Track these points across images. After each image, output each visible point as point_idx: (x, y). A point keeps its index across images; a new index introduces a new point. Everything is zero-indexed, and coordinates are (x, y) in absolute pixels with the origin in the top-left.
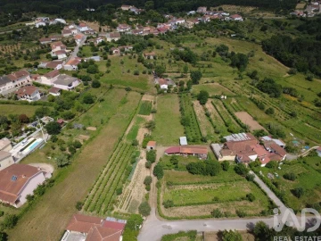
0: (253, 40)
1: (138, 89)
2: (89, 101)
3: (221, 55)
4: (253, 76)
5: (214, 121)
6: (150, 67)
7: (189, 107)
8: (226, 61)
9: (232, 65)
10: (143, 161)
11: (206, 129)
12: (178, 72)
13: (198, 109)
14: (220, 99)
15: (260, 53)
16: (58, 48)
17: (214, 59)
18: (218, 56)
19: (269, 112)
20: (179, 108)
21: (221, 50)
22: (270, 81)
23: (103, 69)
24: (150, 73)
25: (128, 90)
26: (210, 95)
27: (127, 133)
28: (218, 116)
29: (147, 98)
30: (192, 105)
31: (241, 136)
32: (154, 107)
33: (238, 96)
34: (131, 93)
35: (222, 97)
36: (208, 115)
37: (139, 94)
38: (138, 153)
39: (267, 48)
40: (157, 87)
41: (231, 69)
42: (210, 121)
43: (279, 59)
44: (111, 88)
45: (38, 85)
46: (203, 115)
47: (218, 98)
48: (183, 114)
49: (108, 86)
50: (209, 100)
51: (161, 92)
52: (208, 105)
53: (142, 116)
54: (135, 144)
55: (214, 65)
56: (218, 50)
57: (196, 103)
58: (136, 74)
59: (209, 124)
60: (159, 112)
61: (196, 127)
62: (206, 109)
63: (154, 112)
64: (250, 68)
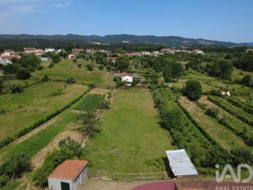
1: (86, 82)
8: (203, 73)
11: (220, 137)
17: (188, 71)
18: (190, 69)
24: (109, 70)
25: (70, 82)
28: (231, 116)
29: (99, 91)
30: (176, 101)
35: (223, 93)
40: (117, 80)
41: (211, 78)
44: (46, 79)
46: (201, 113)
50: (204, 97)
51: (121, 85)
52: (203, 100)
57: (183, 100)
59: (221, 128)
62: (202, 107)
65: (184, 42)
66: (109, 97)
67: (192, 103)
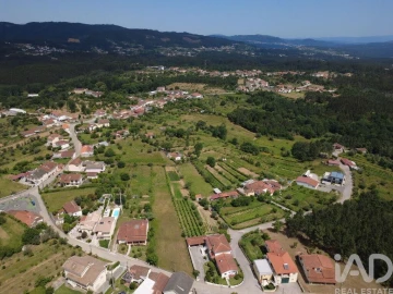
0: (220, 114)
1: (158, 163)
2: (125, 178)
3: (203, 129)
4: (234, 142)
5: (227, 176)
6: (156, 145)
8: (208, 133)
9: (214, 135)
11: (225, 182)
12: (179, 146)
13: (212, 170)
14: (223, 161)
15: (229, 125)
16: (57, 139)
17: (198, 133)
19: (258, 165)
20: (198, 172)
21: (200, 125)
22: (248, 144)
23: (118, 152)
24: (159, 150)
25: (150, 165)
26: (215, 160)
28: (227, 173)
29: (169, 169)
30: (206, 169)
31: (250, 181)
32: (179, 174)
33: (233, 158)
34: (154, 167)
36: (220, 173)
37: (161, 167)
38: (193, 204)
39: (233, 119)
40: (173, 159)
41: (215, 139)
42: (224, 177)
43: (245, 127)
46: (217, 174)
47: (220, 160)
48: (203, 176)
49: (132, 164)
50: (216, 163)
51: (178, 163)
52: (217, 167)
53: (175, 182)
54: (185, 199)
55: (201, 137)
56: (198, 125)
57: (208, 166)
58: (149, 152)
59: (225, 179)
60: (185, 177)
62: (217, 170)
63: (182, 178)
64: (229, 137)
65: (165, 40)
66: (178, 172)
67: (212, 168)
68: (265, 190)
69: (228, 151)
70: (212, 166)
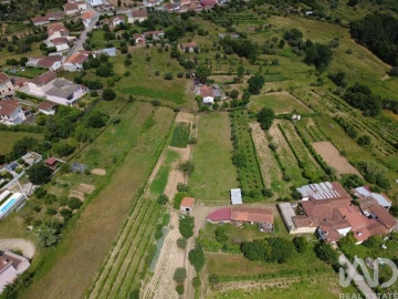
0: (337, 21)
1: (170, 103)
2: (98, 123)
3: (292, 45)
4: (338, 79)
5: (281, 157)
6: (188, 66)
7: (245, 133)
8: (299, 55)
9: (307, 61)
10: (174, 234)
11: (270, 172)
12: (229, 74)
13: (259, 137)
14: (291, 120)
15: (347, 42)
16: (57, 35)
17: (281, 50)
18: (287, 46)
19: (363, 142)
20: (230, 136)
21: (291, 37)
22: (364, 90)
23: (120, 69)
24: (188, 77)
25: (156, 104)
26: (277, 114)
27: (151, 179)
28: (288, 149)
29: (184, 118)
30: (250, 131)
31: (324, 190)
32: (194, 133)
33: (317, 115)
34: (161, 109)
35: (295, 117)
36: (272, 148)
37: (172, 111)
38: (167, 218)
39: (358, 34)
40: (199, 100)
41: (305, 67)
42: (277, 157)
43: (376, 52)
44: (131, 100)
45: (23, 96)
46: (265, 147)
47: (287, 117)
48: (236, 148)
49: (127, 97)
50: (275, 122)
51: (204, 109)
52: (274, 131)
53: (175, 149)
54: (163, 200)
55: (282, 60)
56: (287, 37)
57: (255, 126)
58: (168, 78)
59: (274, 163)
60: (200, 142)
61: (255, 168)
62: (270, 138)
63: (193, 142)
64: (334, 67)
66: (194, 127)
67: (262, 132)
68: (344, 232)
69: (315, 99)
70: (265, 128)
